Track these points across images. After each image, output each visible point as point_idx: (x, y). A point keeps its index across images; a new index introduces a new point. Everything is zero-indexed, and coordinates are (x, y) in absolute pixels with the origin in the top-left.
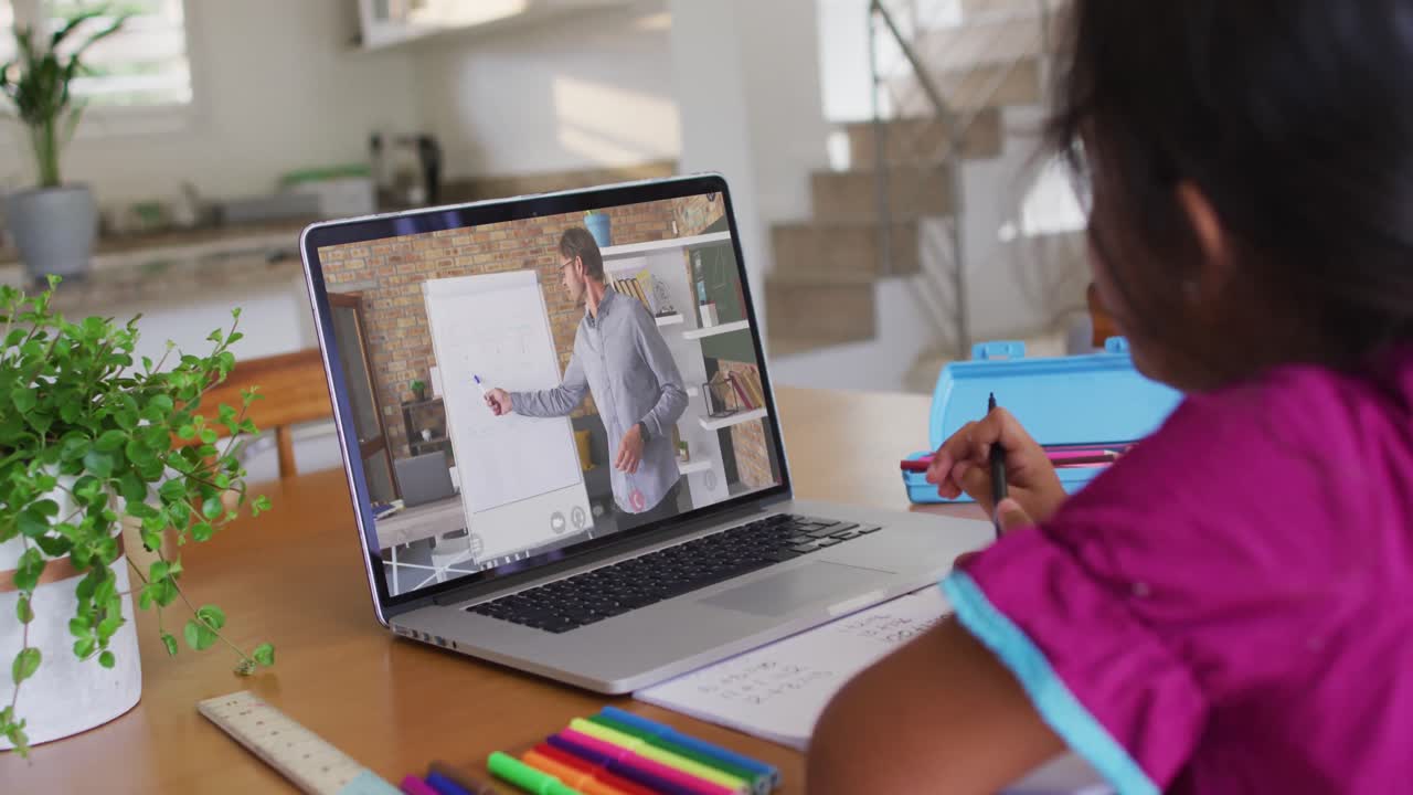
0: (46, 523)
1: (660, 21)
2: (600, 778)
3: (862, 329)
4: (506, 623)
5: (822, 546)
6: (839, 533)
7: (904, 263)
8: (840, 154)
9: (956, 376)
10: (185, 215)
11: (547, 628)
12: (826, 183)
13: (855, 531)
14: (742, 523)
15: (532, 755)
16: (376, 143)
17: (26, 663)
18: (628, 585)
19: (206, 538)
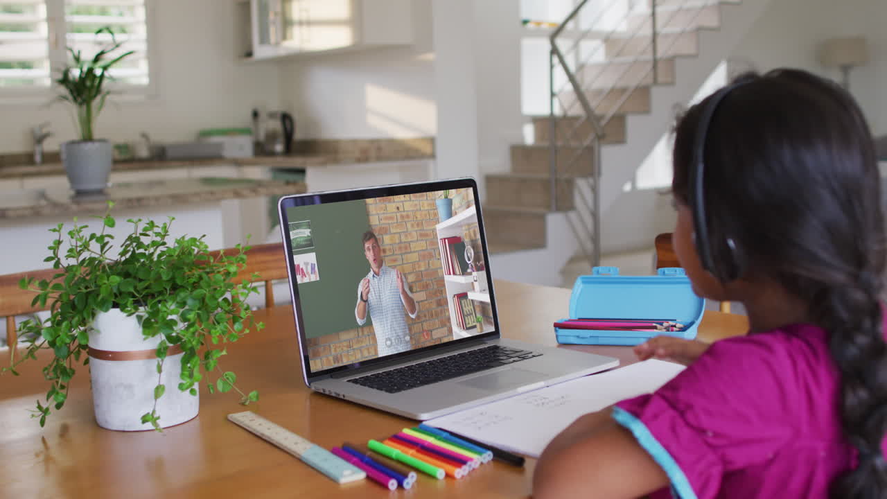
0: (173, 329)
1: (430, 56)
2: (418, 451)
3: (537, 241)
4: (367, 388)
5: (514, 361)
6: (523, 356)
7: (564, 203)
8: (529, 135)
9: (583, 282)
10: (143, 152)
11: (387, 391)
12: (520, 152)
13: (530, 355)
14: (476, 348)
15: (387, 442)
16: (255, 115)
17: (159, 391)
18: (423, 374)
19: (235, 340)
